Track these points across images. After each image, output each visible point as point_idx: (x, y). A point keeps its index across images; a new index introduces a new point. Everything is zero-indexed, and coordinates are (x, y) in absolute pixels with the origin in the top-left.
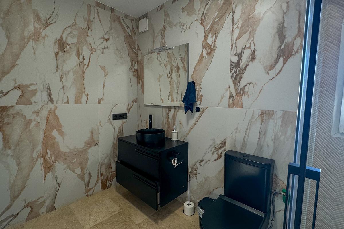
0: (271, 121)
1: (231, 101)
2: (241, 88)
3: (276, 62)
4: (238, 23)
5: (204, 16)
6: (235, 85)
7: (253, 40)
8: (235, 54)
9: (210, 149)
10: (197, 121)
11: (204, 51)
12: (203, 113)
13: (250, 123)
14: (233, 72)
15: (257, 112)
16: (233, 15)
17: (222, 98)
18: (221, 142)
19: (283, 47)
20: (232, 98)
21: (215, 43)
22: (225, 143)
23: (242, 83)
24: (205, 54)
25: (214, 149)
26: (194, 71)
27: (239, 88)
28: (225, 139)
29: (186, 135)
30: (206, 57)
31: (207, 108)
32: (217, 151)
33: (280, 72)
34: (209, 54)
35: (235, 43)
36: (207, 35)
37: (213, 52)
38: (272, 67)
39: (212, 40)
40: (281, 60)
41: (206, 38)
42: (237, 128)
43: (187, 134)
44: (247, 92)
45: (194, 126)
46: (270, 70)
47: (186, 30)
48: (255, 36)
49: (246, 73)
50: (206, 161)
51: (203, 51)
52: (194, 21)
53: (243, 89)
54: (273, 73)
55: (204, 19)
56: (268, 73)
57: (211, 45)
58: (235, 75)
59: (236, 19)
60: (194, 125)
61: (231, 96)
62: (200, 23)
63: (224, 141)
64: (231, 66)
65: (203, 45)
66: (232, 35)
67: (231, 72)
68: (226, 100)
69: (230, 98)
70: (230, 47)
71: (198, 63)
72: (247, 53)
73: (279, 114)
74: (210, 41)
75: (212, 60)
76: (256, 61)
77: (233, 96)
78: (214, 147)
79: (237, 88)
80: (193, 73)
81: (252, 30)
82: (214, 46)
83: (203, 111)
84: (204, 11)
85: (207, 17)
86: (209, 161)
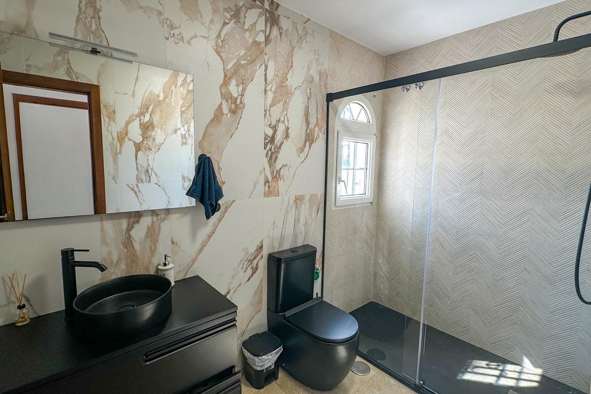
0: (303, 206)
1: (267, 188)
2: (277, 171)
3: (305, 146)
4: (271, 85)
5: (222, 42)
6: (270, 167)
7: (287, 114)
8: (270, 125)
9: (241, 266)
10: (215, 229)
11: (223, 103)
12: (227, 211)
13: (287, 212)
14: (268, 148)
15: (293, 199)
16: (266, 70)
17: (255, 184)
18: (256, 248)
19: (308, 132)
20: (267, 184)
21: (243, 98)
22: (261, 247)
23: (278, 165)
24: (225, 110)
25: (246, 263)
26: (204, 134)
27: (275, 171)
28: (262, 242)
29: (191, 264)
30: (229, 115)
31: (234, 201)
32: (251, 264)
33: (307, 155)
34: (233, 112)
35: (269, 109)
36: (229, 79)
37: (239, 111)
38: (302, 151)
39: (238, 91)
40: (308, 144)
41: (226, 83)
42: (274, 222)
43: (194, 261)
44: (283, 176)
45: (209, 240)
46: (301, 153)
47: (181, 42)
48: (288, 110)
49: (281, 151)
50: (234, 289)
51: (221, 103)
52: (201, 36)
53: (278, 172)
54: (303, 155)
55: (222, 46)
56: (299, 156)
57: (236, 99)
58: (270, 152)
59: (269, 78)
60: (210, 236)
61: (267, 181)
62: (214, 49)
63: (260, 246)
64: (265, 140)
65: (221, 93)
66: (265, 98)
67: (265, 148)
68: (261, 187)
69: (265, 184)
70: (264, 113)
71: (212, 121)
72: (281, 128)
73: (307, 198)
74: (234, 89)
75: (239, 123)
76: (290, 140)
77: (268, 182)
78: (246, 261)
79: (273, 171)
80: (203, 138)
81: (285, 102)
82: (241, 102)
83: (227, 207)
84: (221, 31)
85: (227, 46)
86: (239, 287)
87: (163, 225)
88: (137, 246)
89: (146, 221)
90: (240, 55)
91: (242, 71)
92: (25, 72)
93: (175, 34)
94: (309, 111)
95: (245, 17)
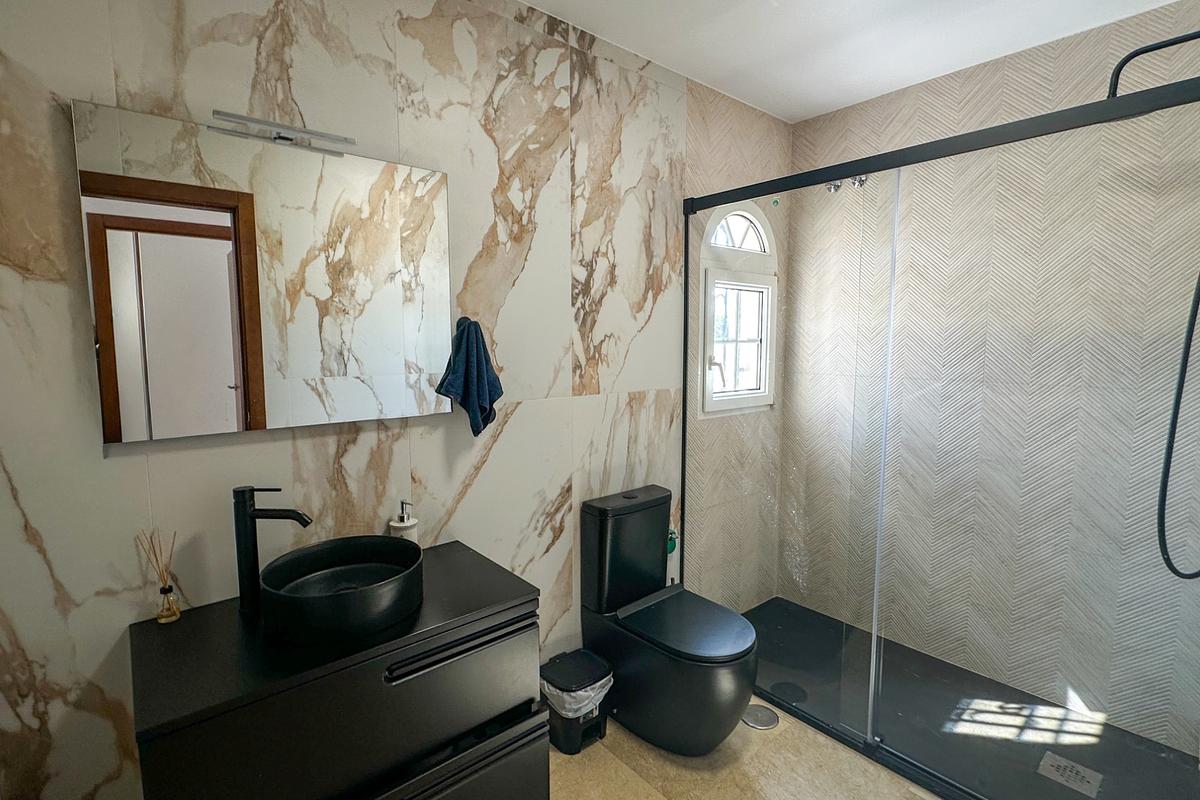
0: (643, 411)
1: (577, 378)
2: (595, 347)
3: (645, 299)
4: (582, 187)
5: (496, 111)
6: (583, 340)
7: (611, 240)
8: (581, 261)
9: (533, 525)
10: (487, 455)
11: (499, 223)
12: (507, 421)
13: (614, 424)
14: (578, 305)
15: (624, 398)
16: (573, 160)
17: (557, 372)
18: (559, 491)
19: (651, 272)
20: (578, 372)
21: (533, 213)
22: (569, 489)
23: (597, 335)
24: (502, 236)
25: (541, 520)
26: (466, 282)
27: (591, 346)
28: (570, 480)
29: (446, 518)
30: (509, 244)
31: (519, 403)
32: (551, 520)
33: (650, 317)
34: (516, 239)
35: (580, 233)
36: (508, 179)
37: (527, 237)
38: (640, 308)
39: (524, 200)
40: (650, 295)
41: (503, 186)
42: (592, 442)
43: (450, 514)
44: (606, 356)
45: (477, 474)
46: (638, 312)
47: (425, 116)
48: (614, 232)
49: (602, 310)
50: (521, 568)
51: (495, 223)
52: (458, 103)
53: (598, 348)
54: (642, 316)
55: (494, 120)
56: (635, 318)
57: (521, 215)
58: (582, 312)
59: (580, 171)
60: (478, 469)
61: (577, 366)
62: (482, 126)
63: (567, 486)
64: (573, 290)
65: (495, 204)
66: (573, 211)
67: (573, 305)
68: (567, 378)
69: (574, 371)
70: (570, 239)
71: (480, 255)
72: (602, 266)
73: (651, 397)
74: (517, 197)
75: (526, 260)
76: (617, 288)
77: (580, 367)
78: (542, 514)
79: (589, 346)
80: (465, 288)
81: (609, 217)
82: (530, 221)
83: (507, 415)
84: (493, 92)
85: (503, 119)
86: (531, 564)
87: (397, 447)
88: (353, 486)
89: (368, 440)
90: (528, 133)
91: (530, 163)
92: (121, 174)
93: (415, 102)
94: (653, 235)
95: (535, 64)
